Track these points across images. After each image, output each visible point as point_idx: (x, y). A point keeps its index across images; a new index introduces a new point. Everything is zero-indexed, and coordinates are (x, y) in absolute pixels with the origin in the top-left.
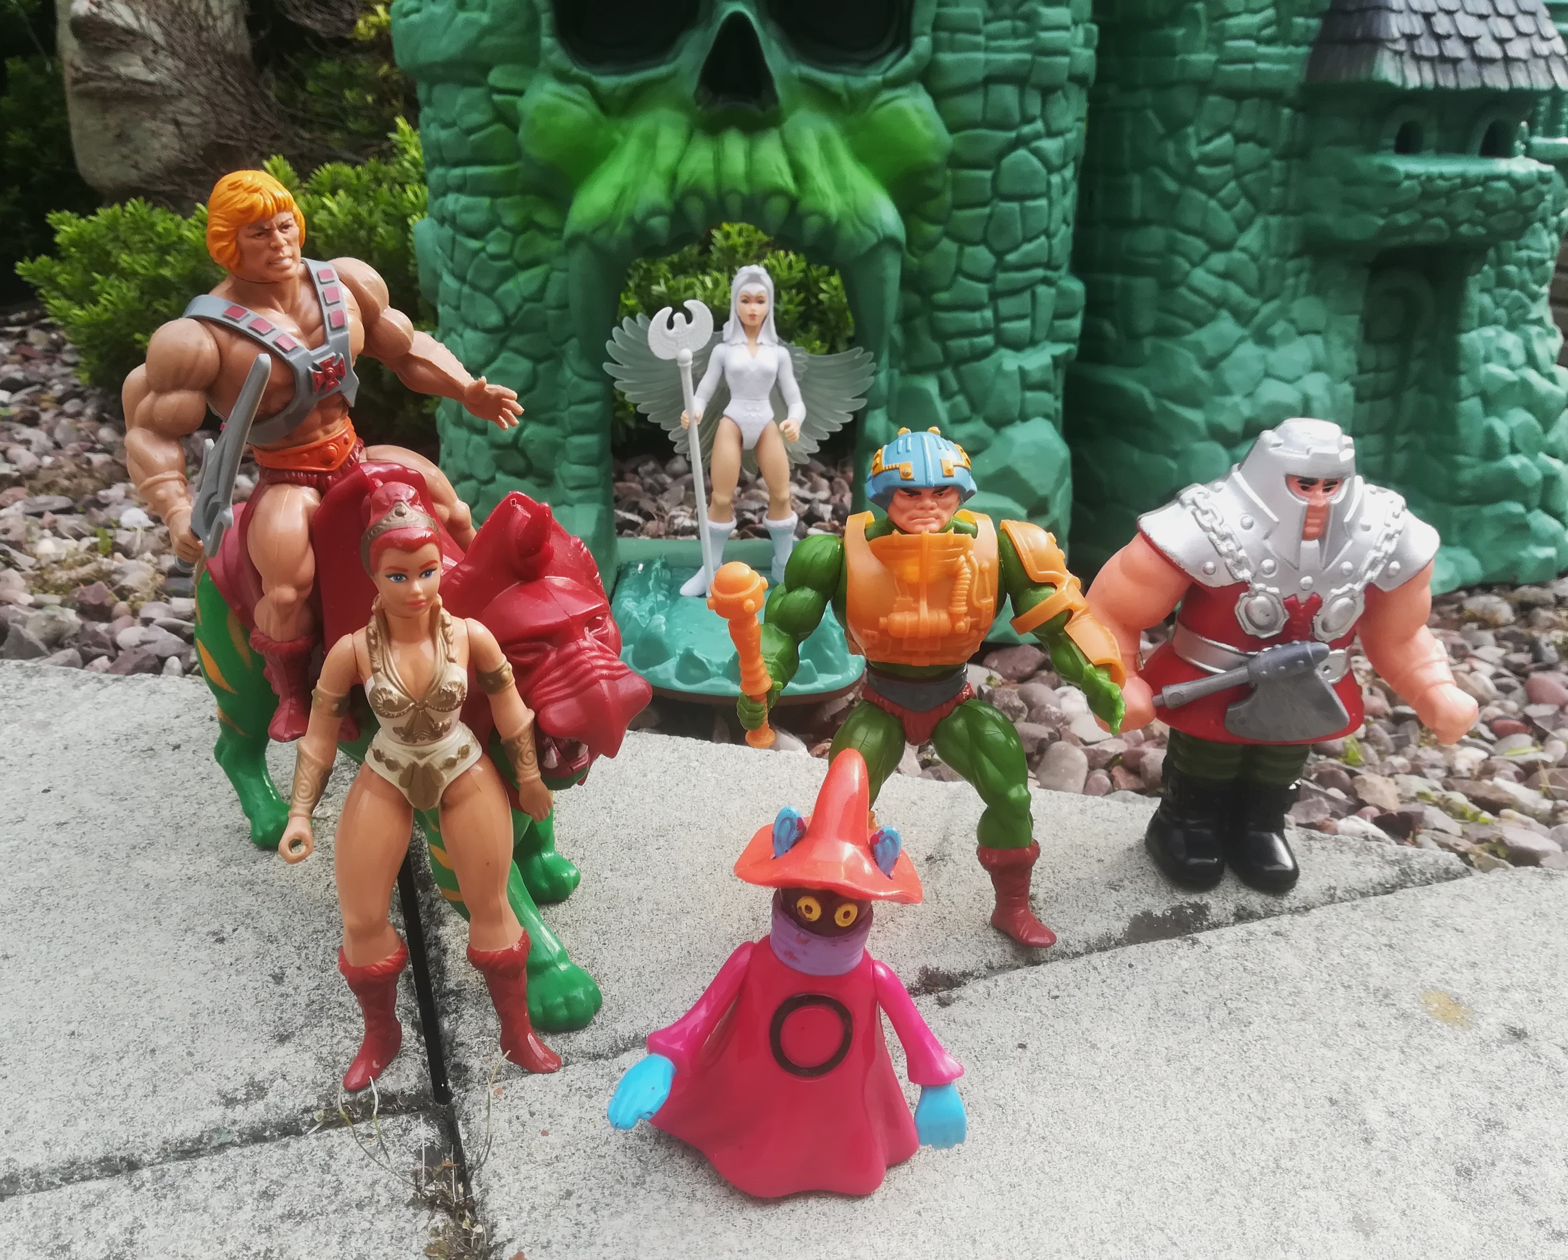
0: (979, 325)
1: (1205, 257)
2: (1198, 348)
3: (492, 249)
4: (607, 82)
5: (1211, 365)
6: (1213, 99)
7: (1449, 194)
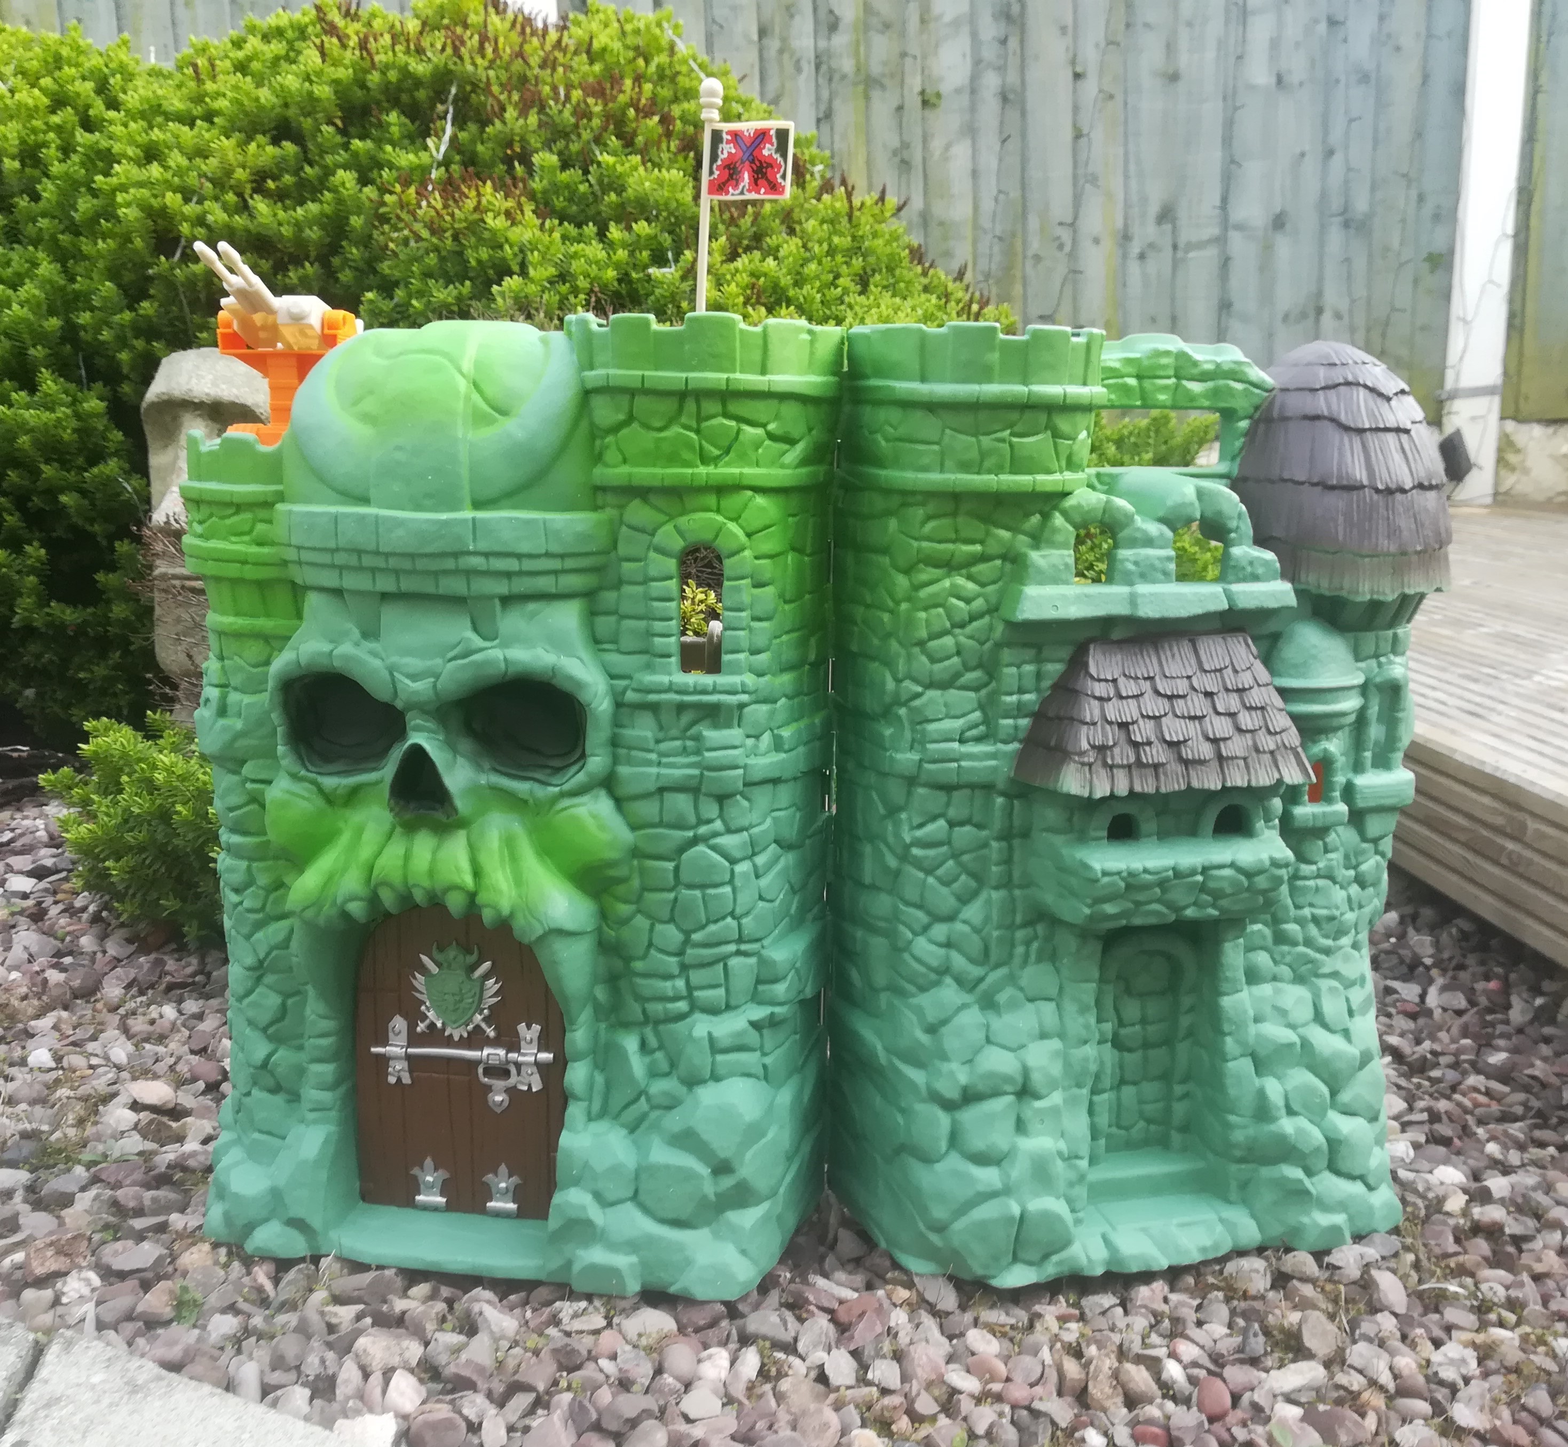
0: (671, 994)
1: (926, 929)
2: (919, 1011)
3: (246, 904)
4: (329, 782)
5: (932, 1029)
6: (921, 790)
7: (1162, 884)
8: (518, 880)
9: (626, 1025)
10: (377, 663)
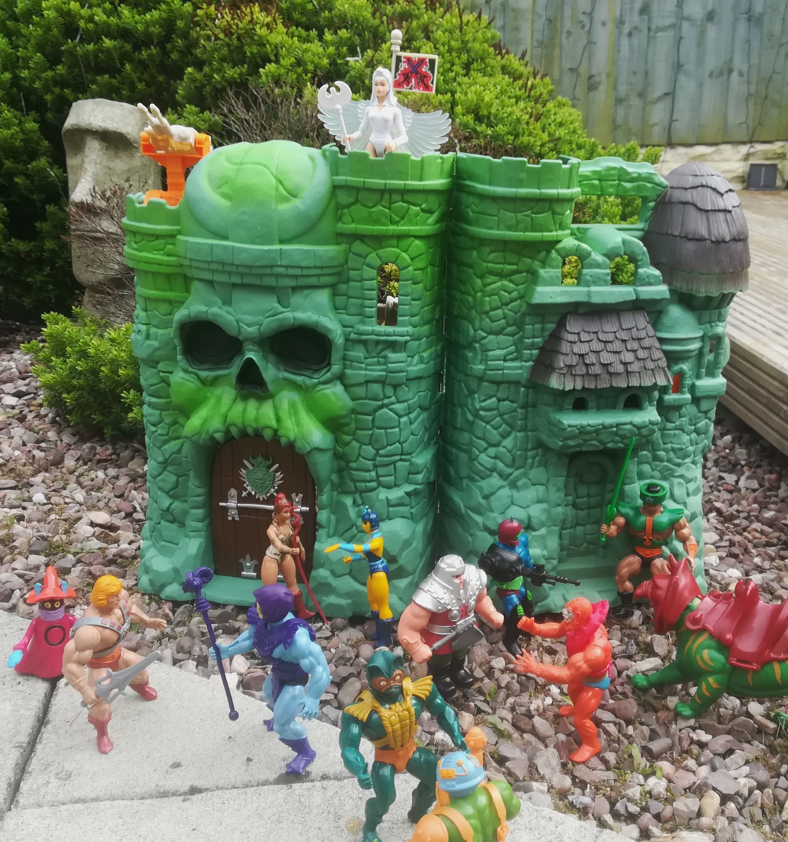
0: (368, 478)
1: (485, 450)
2: (481, 489)
3: (159, 432)
4: (204, 374)
7: (598, 431)
8: (298, 423)
9: (346, 493)
10: (231, 318)
